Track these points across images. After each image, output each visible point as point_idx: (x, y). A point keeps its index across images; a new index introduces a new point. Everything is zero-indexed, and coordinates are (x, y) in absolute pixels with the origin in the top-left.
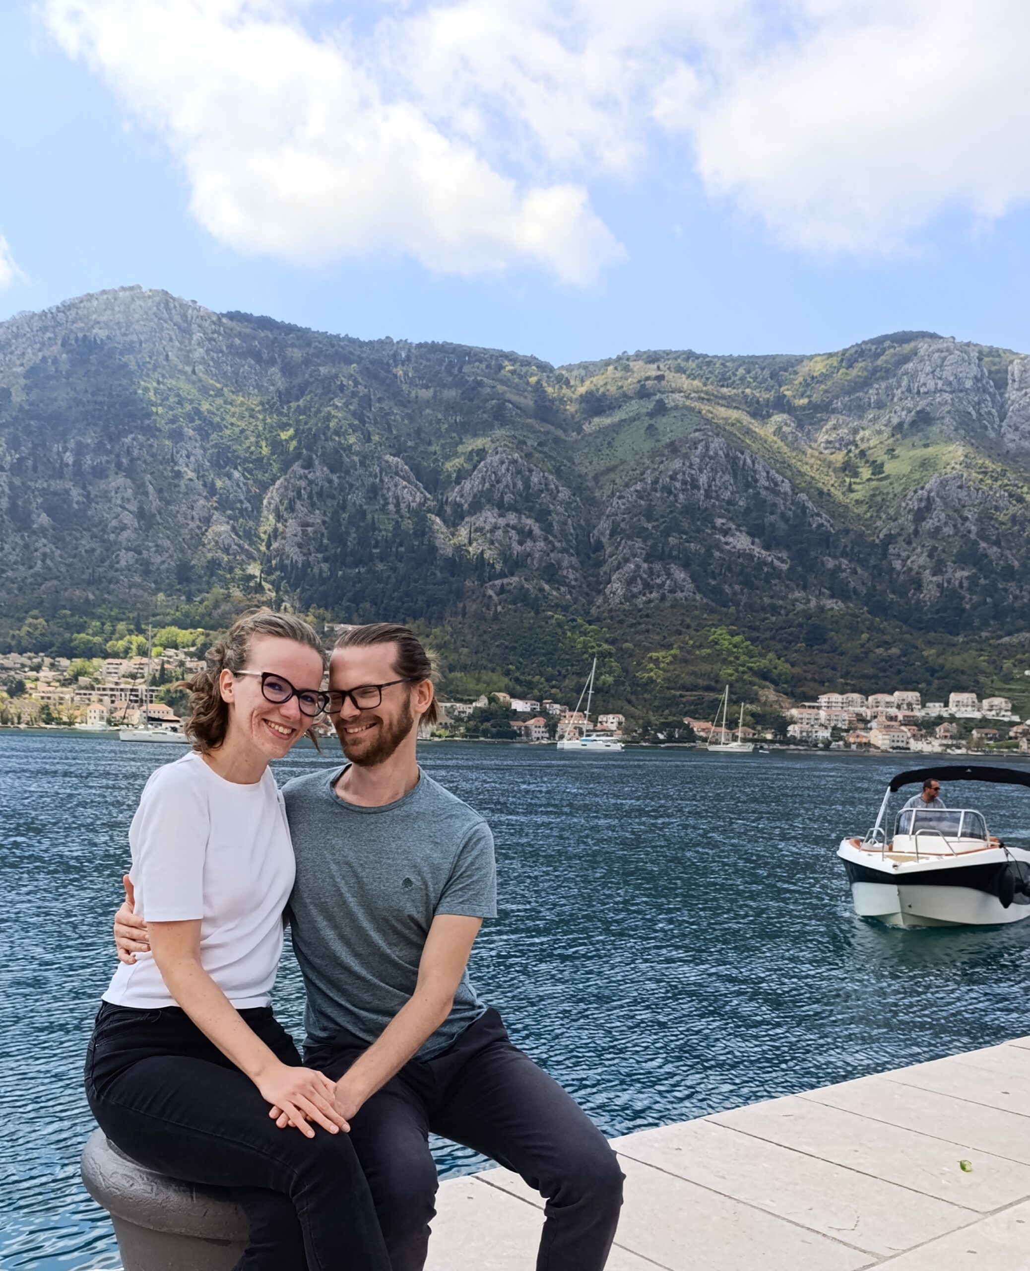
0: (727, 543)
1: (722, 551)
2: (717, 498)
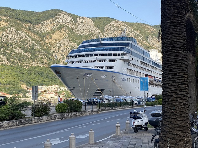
0: (16, 51)
2: (14, 41)
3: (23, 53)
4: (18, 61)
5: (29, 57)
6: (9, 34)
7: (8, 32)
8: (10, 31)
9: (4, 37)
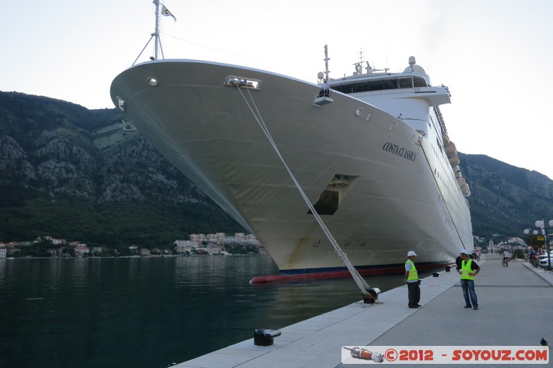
0: (154, 177)
1: (152, 180)
2: (150, 160)
3: (166, 181)
4: (157, 194)
5: (175, 187)
6: (143, 149)
7: (141, 146)
8: (144, 145)
9: (135, 155)
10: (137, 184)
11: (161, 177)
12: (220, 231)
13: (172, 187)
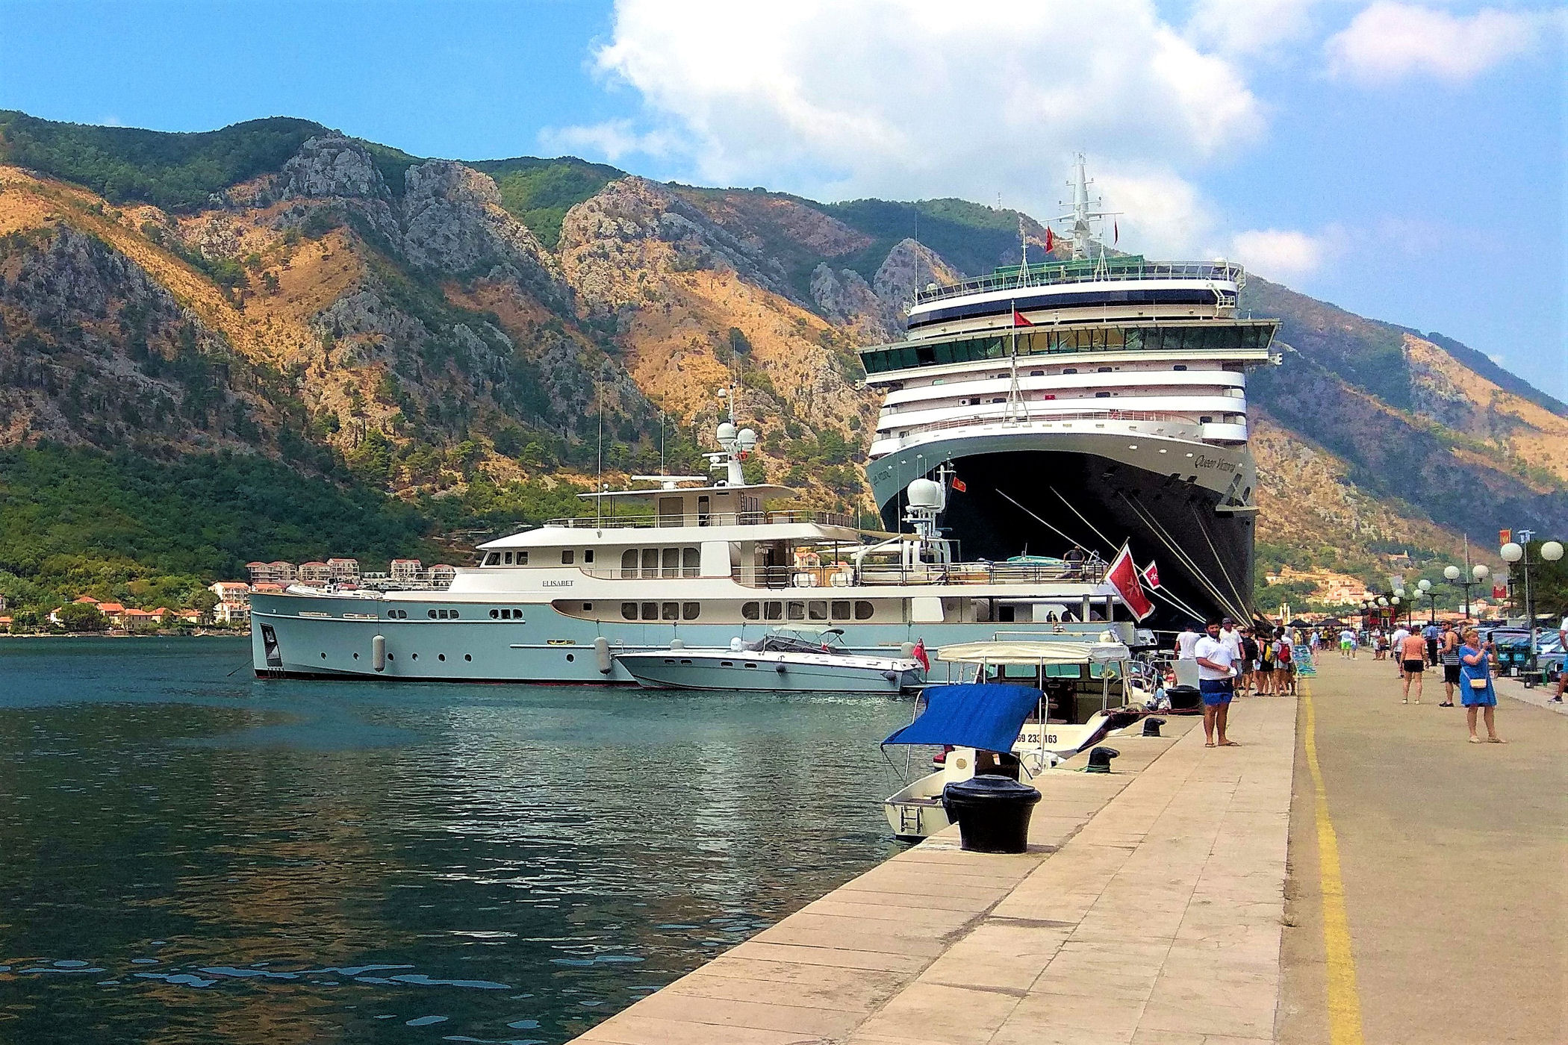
0: (103, 368)
1: (98, 377)
3: (144, 382)
5: (178, 401)
7: (50, 258)
9: (31, 289)
10: (53, 392)
11: (123, 367)
12: (339, 551)
13: (167, 405)
